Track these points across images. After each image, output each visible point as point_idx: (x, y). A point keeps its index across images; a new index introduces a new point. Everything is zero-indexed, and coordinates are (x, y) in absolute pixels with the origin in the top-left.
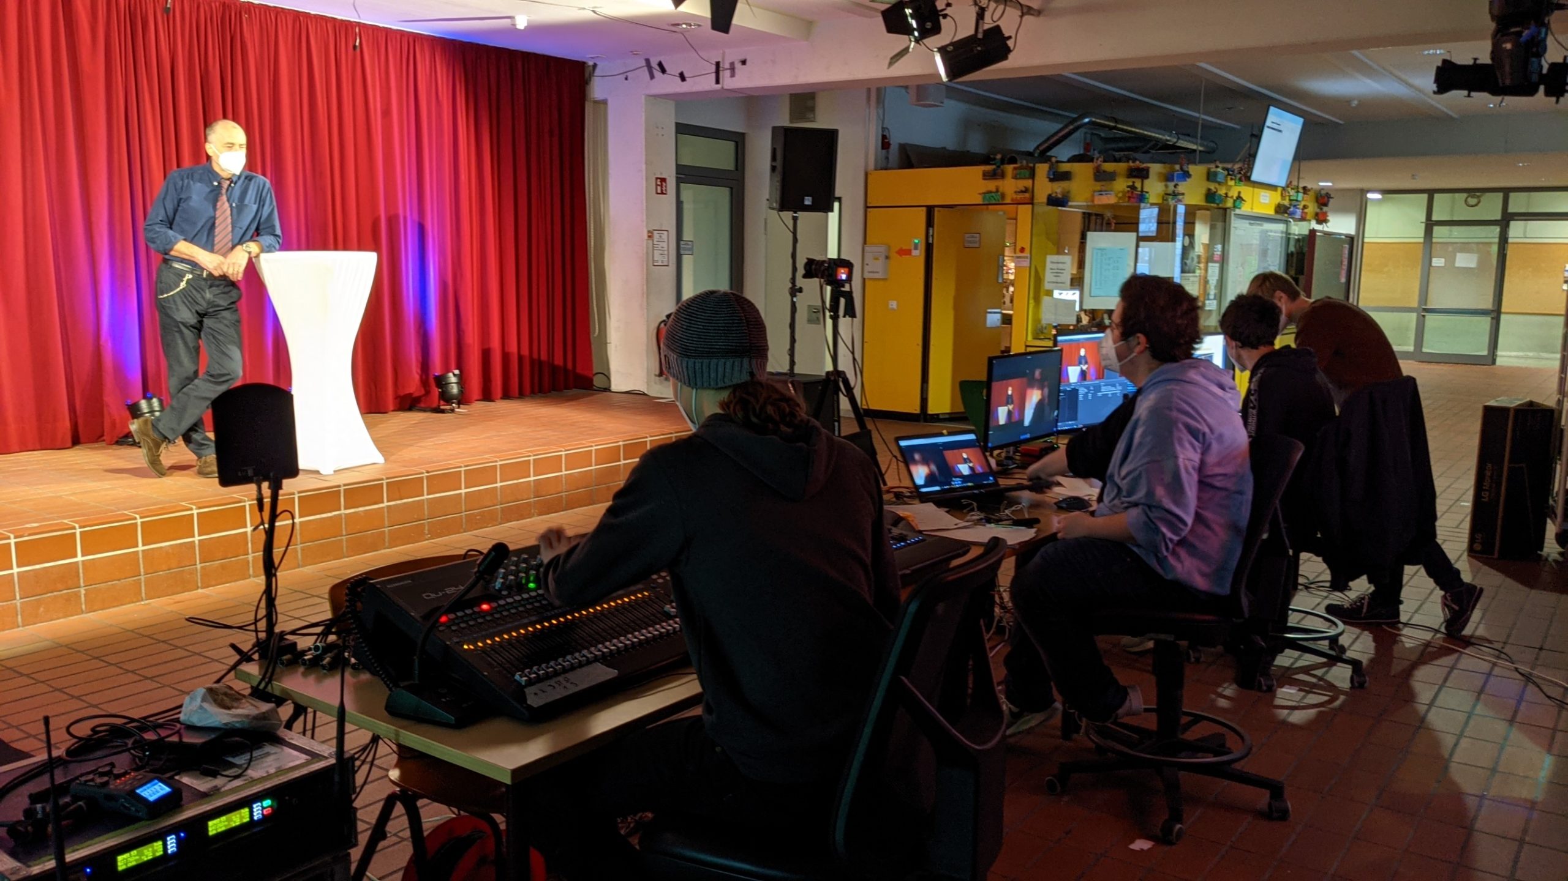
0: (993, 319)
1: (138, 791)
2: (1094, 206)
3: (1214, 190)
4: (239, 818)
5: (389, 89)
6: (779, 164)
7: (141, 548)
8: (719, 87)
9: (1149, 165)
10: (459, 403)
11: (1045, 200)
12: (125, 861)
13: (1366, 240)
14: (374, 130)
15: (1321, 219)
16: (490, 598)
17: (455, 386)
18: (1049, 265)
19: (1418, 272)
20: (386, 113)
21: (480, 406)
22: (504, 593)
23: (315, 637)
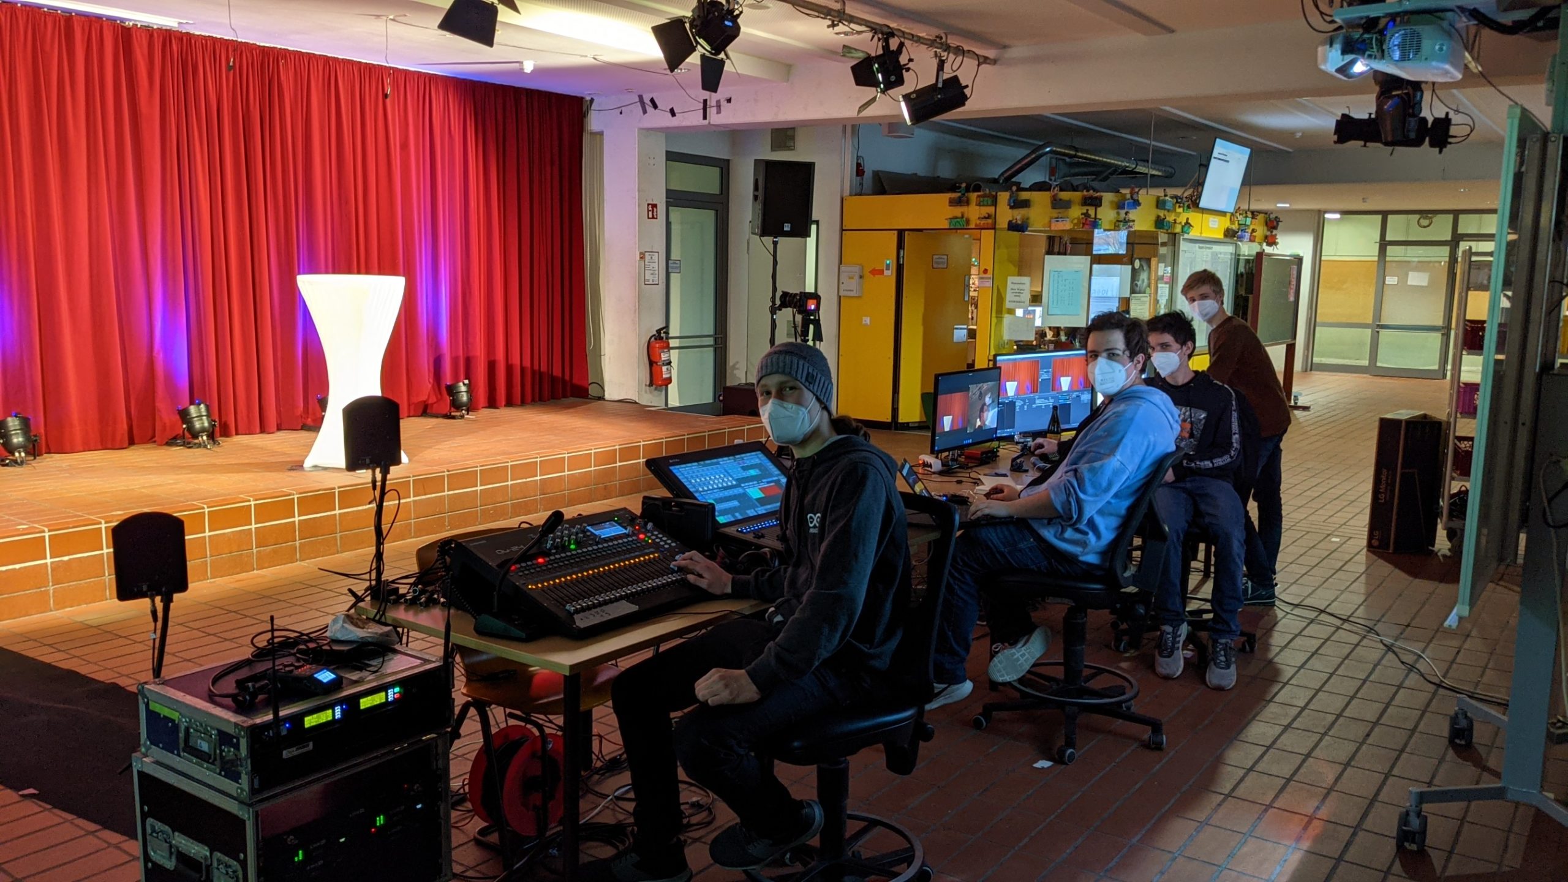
0: (960, 334)
1: (316, 676)
2: (1051, 231)
3: (1163, 217)
4: (378, 699)
5: (407, 125)
6: (760, 193)
7: (207, 534)
8: (706, 122)
9: (1102, 194)
10: (468, 411)
11: (1006, 226)
12: (310, 721)
13: (1323, 258)
14: (394, 162)
15: (1271, 242)
16: (545, 554)
17: (465, 394)
18: (1009, 286)
19: (1372, 291)
20: (404, 146)
21: (485, 413)
22: (553, 551)
23: (408, 586)
